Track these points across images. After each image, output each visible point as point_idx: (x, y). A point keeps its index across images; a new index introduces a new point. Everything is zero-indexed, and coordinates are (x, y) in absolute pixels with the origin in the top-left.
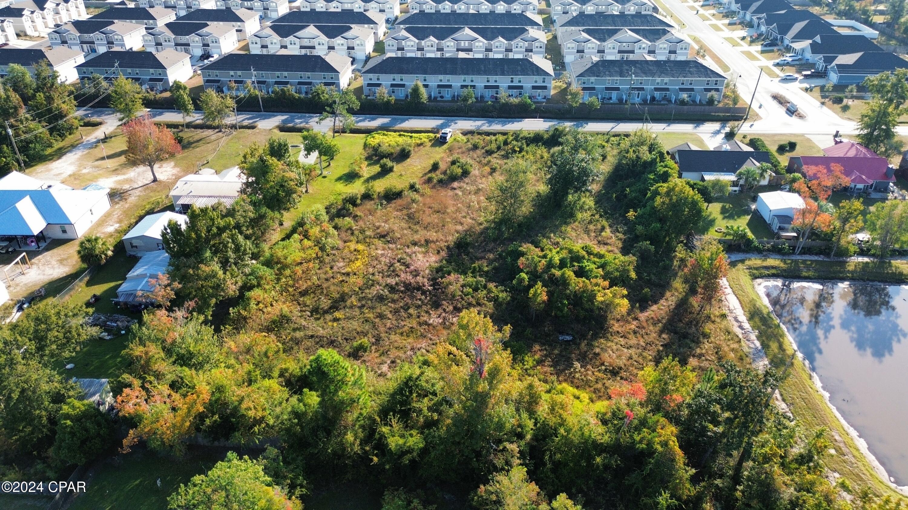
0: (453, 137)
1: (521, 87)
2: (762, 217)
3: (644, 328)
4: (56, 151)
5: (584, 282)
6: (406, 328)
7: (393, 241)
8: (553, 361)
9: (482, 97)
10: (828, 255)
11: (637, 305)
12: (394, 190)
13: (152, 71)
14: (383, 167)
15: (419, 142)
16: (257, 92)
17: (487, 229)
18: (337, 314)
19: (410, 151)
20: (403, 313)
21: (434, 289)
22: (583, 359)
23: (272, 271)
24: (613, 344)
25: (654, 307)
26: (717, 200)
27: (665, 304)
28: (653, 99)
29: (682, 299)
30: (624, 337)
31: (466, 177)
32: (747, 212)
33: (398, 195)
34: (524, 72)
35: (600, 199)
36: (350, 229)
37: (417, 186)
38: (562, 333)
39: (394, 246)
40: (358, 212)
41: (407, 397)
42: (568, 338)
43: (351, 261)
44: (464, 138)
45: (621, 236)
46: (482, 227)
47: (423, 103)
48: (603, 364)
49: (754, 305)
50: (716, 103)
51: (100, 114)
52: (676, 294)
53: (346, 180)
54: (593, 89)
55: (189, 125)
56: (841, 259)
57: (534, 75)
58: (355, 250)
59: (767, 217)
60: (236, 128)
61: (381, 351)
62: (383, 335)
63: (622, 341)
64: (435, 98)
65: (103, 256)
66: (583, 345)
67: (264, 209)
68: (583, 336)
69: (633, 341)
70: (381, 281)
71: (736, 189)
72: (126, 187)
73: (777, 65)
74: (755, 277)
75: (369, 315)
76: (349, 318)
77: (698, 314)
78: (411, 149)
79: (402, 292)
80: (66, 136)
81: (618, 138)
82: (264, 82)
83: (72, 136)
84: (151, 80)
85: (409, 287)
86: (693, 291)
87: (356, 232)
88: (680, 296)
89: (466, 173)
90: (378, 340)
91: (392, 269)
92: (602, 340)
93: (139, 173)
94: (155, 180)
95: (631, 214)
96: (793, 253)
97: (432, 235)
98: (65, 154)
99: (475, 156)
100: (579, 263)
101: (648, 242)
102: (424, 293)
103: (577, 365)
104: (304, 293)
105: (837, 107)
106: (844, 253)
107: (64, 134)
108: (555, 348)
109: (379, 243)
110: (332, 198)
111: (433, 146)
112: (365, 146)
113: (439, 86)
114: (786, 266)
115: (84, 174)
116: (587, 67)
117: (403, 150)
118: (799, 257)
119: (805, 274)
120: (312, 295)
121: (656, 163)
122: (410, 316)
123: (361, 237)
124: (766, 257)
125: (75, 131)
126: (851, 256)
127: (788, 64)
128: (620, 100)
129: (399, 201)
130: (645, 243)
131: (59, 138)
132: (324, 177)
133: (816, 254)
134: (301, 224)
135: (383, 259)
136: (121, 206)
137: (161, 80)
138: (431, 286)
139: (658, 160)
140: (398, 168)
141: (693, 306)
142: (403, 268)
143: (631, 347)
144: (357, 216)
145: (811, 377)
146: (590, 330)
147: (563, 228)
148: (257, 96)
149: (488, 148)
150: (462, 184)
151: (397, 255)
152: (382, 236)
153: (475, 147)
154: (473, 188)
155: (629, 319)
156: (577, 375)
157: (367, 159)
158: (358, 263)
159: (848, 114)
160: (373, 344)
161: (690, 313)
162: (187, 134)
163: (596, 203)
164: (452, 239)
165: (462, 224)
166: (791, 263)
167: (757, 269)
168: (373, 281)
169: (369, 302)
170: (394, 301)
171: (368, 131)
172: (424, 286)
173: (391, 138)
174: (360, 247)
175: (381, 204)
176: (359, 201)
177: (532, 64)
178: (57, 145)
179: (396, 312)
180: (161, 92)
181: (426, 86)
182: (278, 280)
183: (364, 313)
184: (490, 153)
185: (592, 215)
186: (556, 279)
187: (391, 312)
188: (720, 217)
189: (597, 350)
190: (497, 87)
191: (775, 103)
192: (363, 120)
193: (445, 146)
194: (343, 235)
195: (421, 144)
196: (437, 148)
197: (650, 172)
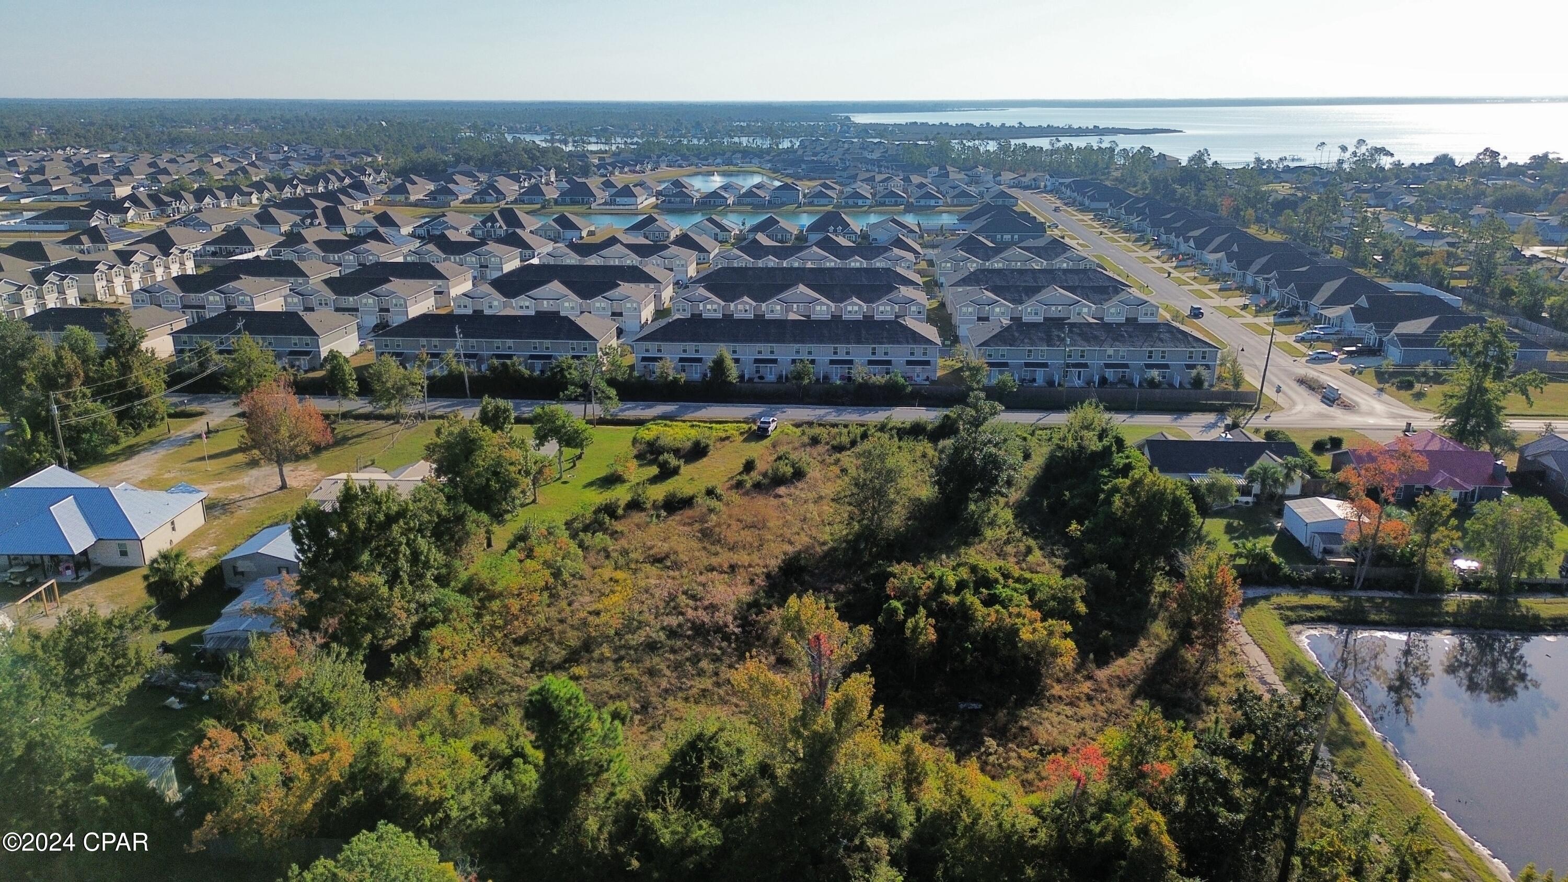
0: (779, 430)
1: (889, 363)
2: (1294, 538)
3: (1105, 691)
4: (123, 449)
5: (997, 612)
6: (695, 691)
7: (677, 566)
8: (949, 738)
9: (826, 378)
10: (1410, 590)
11: (1091, 656)
12: (679, 495)
13: (295, 339)
14: (663, 466)
15: (723, 435)
16: (463, 368)
17: (834, 549)
18: (577, 670)
19: (707, 446)
20: (688, 667)
21: (743, 632)
22: (1001, 735)
23: (469, 600)
24: (1053, 714)
25: (1121, 662)
26: (1219, 514)
27: (1138, 657)
28: (1103, 381)
29: (1167, 650)
30: (1071, 704)
31: (799, 480)
32: (1269, 531)
33: (688, 502)
34: (894, 340)
35: (1022, 511)
36: (605, 550)
37: (718, 491)
38: (964, 699)
39: (677, 573)
40: (618, 526)
41: (694, 766)
42: (975, 706)
43: (603, 594)
44: (798, 431)
45: (1059, 561)
46: (825, 548)
47: (731, 383)
48: (1037, 743)
49: (1292, 661)
50: (1206, 385)
51: (202, 401)
52: (1157, 643)
53: (601, 487)
54: (1005, 365)
55: (345, 416)
56: (1433, 596)
57: (908, 343)
58: (611, 579)
59: (1302, 538)
60: (423, 418)
61: (650, 725)
62: (654, 699)
63: (1069, 711)
64: (751, 380)
65: (186, 584)
66: (1001, 714)
67: (463, 507)
68: (1000, 704)
69: (1086, 709)
70: (653, 622)
71: (1250, 499)
72: (236, 496)
73: (1302, 340)
74: (1290, 622)
75: (630, 671)
76: (596, 677)
77: (1197, 673)
78: (711, 443)
79: (689, 637)
80: (143, 429)
81: (1049, 432)
82: (473, 356)
83: (153, 430)
84: (292, 353)
85: (699, 630)
86: (1185, 639)
87: (614, 555)
88: (1164, 647)
89: (799, 474)
90: (645, 708)
91: (672, 604)
92: (1033, 709)
93: (257, 479)
94: (284, 486)
95: (1074, 527)
96: (1351, 587)
97: (742, 558)
98: (139, 452)
99: (815, 455)
100: (987, 588)
101: (1105, 566)
102: (726, 637)
103: (991, 743)
104: (522, 641)
105: (1406, 394)
106: (1435, 586)
107: (139, 425)
108: (953, 719)
109: (653, 570)
110: (577, 510)
111: (745, 440)
112: (635, 441)
113: (757, 361)
114: (1341, 605)
115: (167, 479)
116: (994, 333)
117: (697, 444)
118: (1363, 594)
119: (1373, 617)
120: (534, 645)
121: (1111, 453)
122: (701, 673)
123: (622, 561)
124: (1306, 593)
125: (158, 423)
126: (1449, 592)
127: (1319, 339)
128: (1051, 383)
129: (688, 512)
130: (1099, 566)
131: (131, 430)
132: (565, 483)
133: (1391, 589)
134: (522, 537)
135: (657, 593)
136: (222, 522)
137: (307, 353)
138: (738, 626)
139: (1114, 449)
140: (687, 470)
141: (1186, 661)
142: (691, 603)
143: (1083, 719)
144: (616, 532)
145: (1398, 766)
146: (1011, 695)
147: (962, 551)
148: (461, 374)
149: (834, 442)
150: (792, 490)
151: (681, 585)
152: (657, 560)
153: (815, 441)
154: (812, 495)
155: (1079, 677)
156: (991, 759)
157: (637, 457)
158: (614, 598)
159: (1423, 403)
160: (637, 713)
161: (1183, 670)
162: (343, 427)
163: (1016, 517)
164: (774, 564)
165: (790, 543)
166: (1349, 601)
167: (1292, 609)
168: (640, 622)
169: (632, 652)
170: (673, 651)
171: (640, 423)
172: (726, 626)
173: (677, 430)
174: (619, 575)
175: (658, 516)
176: (620, 512)
177: (906, 328)
178: (125, 442)
179: (677, 666)
180: (306, 372)
181: (737, 361)
182: (478, 616)
183: (622, 668)
184: (839, 449)
185: (1010, 533)
186: (951, 609)
187: (668, 667)
188: (1225, 538)
189: (1025, 723)
190: (850, 362)
191: (1302, 390)
192: (633, 408)
193: (766, 442)
194: (592, 557)
195: (727, 438)
196: (753, 444)
197: (1102, 467)
